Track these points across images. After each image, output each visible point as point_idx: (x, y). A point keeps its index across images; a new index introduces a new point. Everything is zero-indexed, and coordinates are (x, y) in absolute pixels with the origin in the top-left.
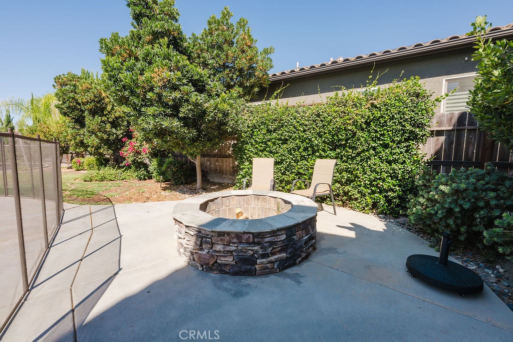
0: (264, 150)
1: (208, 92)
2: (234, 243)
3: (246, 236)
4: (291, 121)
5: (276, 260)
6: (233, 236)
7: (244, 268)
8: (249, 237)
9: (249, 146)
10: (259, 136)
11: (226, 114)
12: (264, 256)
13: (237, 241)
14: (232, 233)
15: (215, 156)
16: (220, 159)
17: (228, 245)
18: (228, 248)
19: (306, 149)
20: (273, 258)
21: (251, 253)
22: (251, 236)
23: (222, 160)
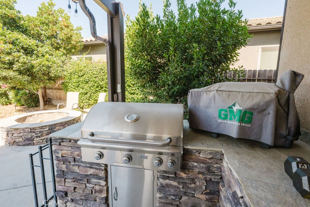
0: (78, 87)
1: (36, 55)
2: (22, 133)
3: (27, 129)
4: (89, 72)
5: (44, 139)
6: (21, 129)
7: (27, 143)
8: (29, 130)
9: (70, 84)
10: (75, 79)
11: (49, 67)
12: (37, 137)
13: (23, 132)
14: (21, 128)
15: (56, 89)
16: (59, 91)
17: (20, 134)
18: (19, 135)
19: (97, 87)
20: (42, 138)
21: (31, 136)
22: (30, 129)
23: (60, 92)
